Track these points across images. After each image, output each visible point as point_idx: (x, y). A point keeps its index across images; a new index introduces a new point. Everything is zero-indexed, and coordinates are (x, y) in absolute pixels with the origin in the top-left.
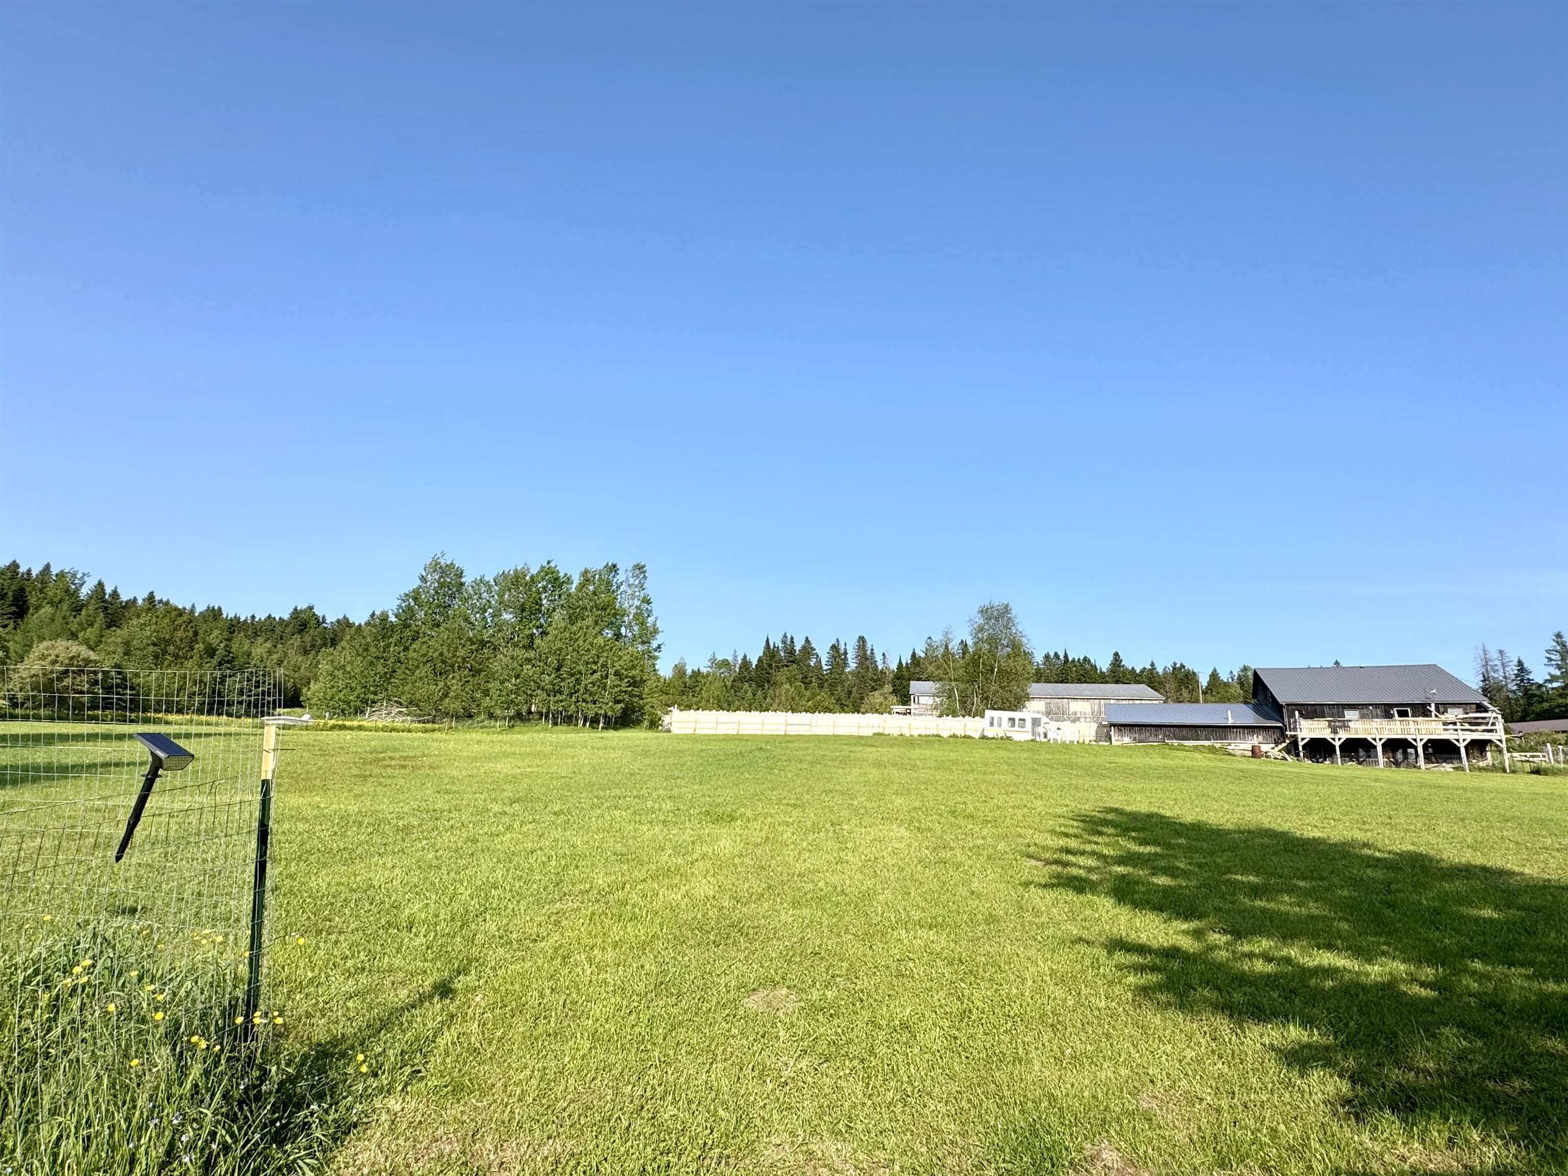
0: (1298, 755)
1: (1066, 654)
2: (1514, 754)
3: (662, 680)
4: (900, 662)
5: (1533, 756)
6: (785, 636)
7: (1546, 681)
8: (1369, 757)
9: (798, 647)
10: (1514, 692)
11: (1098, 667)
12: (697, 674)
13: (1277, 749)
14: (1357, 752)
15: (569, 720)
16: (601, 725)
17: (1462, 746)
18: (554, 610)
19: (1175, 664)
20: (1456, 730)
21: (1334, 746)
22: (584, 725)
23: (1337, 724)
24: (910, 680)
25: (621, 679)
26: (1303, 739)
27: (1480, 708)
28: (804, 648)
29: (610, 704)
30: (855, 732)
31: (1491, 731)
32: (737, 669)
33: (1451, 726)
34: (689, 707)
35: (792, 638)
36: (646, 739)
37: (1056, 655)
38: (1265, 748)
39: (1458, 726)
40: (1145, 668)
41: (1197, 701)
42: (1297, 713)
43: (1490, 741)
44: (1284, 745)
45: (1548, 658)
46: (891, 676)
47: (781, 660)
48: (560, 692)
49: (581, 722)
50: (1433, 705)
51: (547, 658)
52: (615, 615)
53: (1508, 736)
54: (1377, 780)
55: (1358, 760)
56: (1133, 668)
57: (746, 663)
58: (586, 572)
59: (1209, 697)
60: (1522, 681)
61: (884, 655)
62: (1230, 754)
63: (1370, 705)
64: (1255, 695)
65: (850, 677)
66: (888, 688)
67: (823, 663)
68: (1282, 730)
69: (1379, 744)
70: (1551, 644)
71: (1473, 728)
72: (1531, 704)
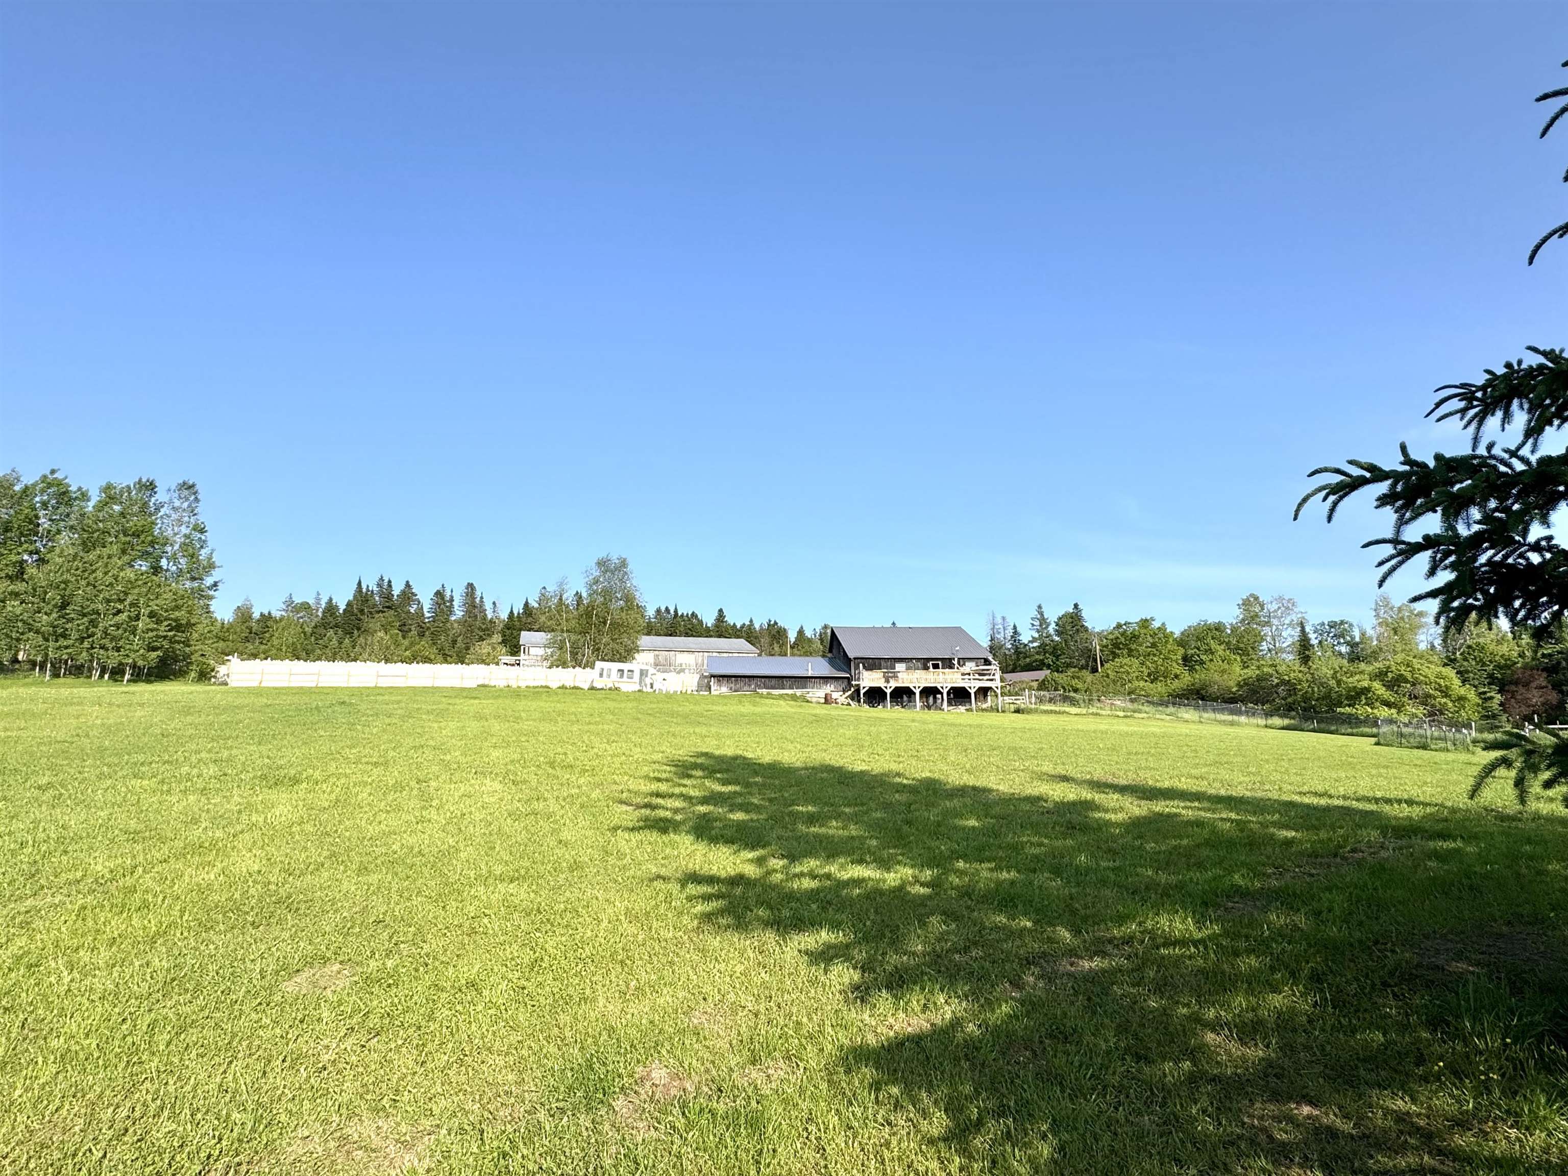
0: (859, 701)
1: (676, 609)
2: (1005, 698)
3: (219, 625)
4: (512, 612)
5: (1016, 700)
6: (382, 579)
7: (1030, 642)
8: (910, 701)
9: (396, 592)
10: (1009, 650)
11: (704, 622)
12: (266, 619)
13: (844, 696)
14: (902, 698)
15: (78, 671)
16: (127, 677)
17: (972, 691)
18: (59, 532)
19: (770, 621)
20: (970, 679)
21: (886, 693)
22: (101, 676)
23: (890, 674)
24: (521, 630)
25: (159, 622)
26: (864, 688)
27: (987, 662)
28: (403, 592)
29: (142, 651)
30: (458, 684)
31: (992, 680)
32: (320, 614)
33: (967, 677)
34: (254, 656)
35: (390, 582)
36: (192, 693)
37: (667, 610)
38: (835, 695)
39: (972, 677)
40: (744, 624)
41: (786, 655)
42: (861, 665)
43: (990, 688)
44: (850, 693)
45: (1032, 624)
46: (501, 625)
47: (375, 605)
48: (65, 636)
49: (96, 674)
50: (956, 659)
51: (46, 593)
52: (152, 543)
53: (1003, 684)
54: (913, 721)
55: (902, 705)
56: (734, 624)
57: (331, 608)
58: (108, 487)
59: (795, 651)
60: (1015, 641)
61: (494, 603)
62: (808, 701)
63: (914, 659)
64: (830, 651)
65: (456, 625)
66: (497, 638)
67: (425, 610)
68: (849, 679)
69: (917, 692)
70: (1035, 613)
71: (981, 678)
72: (1018, 659)
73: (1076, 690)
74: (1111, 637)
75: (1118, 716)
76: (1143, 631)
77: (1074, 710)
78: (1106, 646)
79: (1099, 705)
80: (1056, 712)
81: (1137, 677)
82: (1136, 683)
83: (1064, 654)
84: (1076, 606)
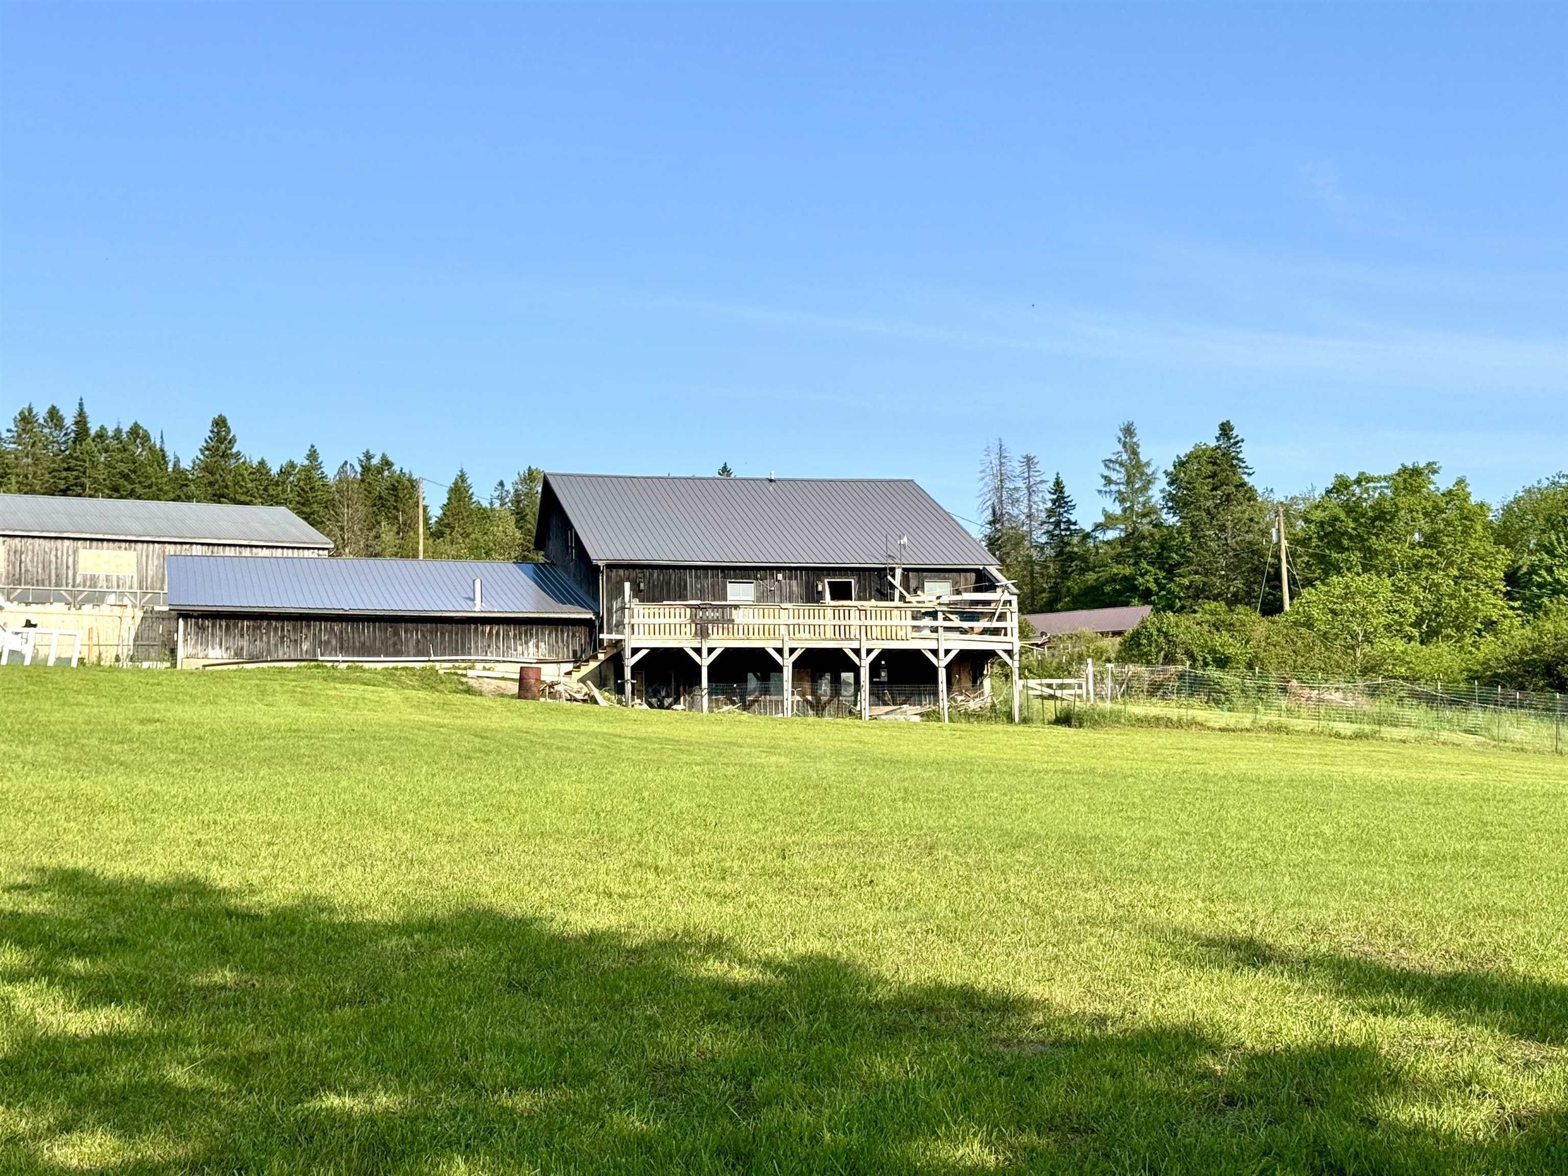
0: (620, 690)
2: (1032, 683)
5: (1061, 687)
7: (1098, 527)
8: (766, 691)
10: (1041, 548)
11: (171, 457)
13: (577, 675)
14: (745, 680)
17: (942, 663)
19: (369, 457)
20: (935, 630)
21: (699, 668)
23: (710, 614)
26: (635, 651)
27: (984, 582)
31: (995, 632)
33: (927, 622)
38: (549, 673)
39: (940, 622)
40: (292, 465)
41: (415, 556)
42: (627, 585)
43: (992, 654)
44: (593, 665)
45: (1105, 477)
50: (898, 572)
53: (1026, 643)
54: (773, 749)
55: (743, 700)
56: (262, 463)
59: (443, 545)
60: (1057, 524)
62: (469, 691)
63: (779, 569)
64: (540, 544)
68: (591, 627)
69: (787, 663)
70: (1113, 448)
71: (966, 625)
72: (1064, 574)
73: (1223, 662)
74: (1318, 515)
75: (1338, 735)
76: (1404, 501)
77: (1217, 717)
78: (1304, 542)
79: (1284, 703)
80: (1168, 723)
81: (1388, 627)
82: (1385, 644)
83: (1189, 562)
84: (1225, 429)
